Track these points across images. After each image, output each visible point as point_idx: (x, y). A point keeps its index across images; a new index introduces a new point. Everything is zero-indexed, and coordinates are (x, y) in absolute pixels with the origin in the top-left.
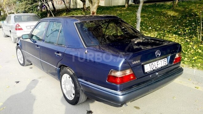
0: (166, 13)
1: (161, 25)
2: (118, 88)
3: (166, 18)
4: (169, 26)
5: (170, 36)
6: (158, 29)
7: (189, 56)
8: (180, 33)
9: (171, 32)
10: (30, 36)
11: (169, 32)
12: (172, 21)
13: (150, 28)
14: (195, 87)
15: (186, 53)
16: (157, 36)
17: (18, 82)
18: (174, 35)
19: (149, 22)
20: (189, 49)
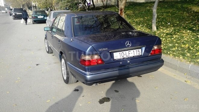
0: (191, 9)
1: (180, 21)
2: (87, 69)
3: (189, 13)
4: (187, 22)
5: (184, 32)
6: (176, 24)
7: (194, 51)
8: (194, 29)
9: (187, 28)
10: (51, 28)
11: (185, 28)
12: (192, 17)
13: (169, 24)
14: (185, 81)
15: (192, 48)
16: (172, 32)
17: (37, 65)
18: (188, 31)
19: (170, 18)
20: (196, 45)
